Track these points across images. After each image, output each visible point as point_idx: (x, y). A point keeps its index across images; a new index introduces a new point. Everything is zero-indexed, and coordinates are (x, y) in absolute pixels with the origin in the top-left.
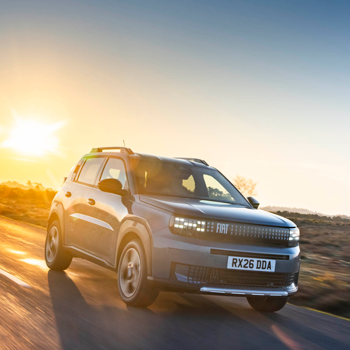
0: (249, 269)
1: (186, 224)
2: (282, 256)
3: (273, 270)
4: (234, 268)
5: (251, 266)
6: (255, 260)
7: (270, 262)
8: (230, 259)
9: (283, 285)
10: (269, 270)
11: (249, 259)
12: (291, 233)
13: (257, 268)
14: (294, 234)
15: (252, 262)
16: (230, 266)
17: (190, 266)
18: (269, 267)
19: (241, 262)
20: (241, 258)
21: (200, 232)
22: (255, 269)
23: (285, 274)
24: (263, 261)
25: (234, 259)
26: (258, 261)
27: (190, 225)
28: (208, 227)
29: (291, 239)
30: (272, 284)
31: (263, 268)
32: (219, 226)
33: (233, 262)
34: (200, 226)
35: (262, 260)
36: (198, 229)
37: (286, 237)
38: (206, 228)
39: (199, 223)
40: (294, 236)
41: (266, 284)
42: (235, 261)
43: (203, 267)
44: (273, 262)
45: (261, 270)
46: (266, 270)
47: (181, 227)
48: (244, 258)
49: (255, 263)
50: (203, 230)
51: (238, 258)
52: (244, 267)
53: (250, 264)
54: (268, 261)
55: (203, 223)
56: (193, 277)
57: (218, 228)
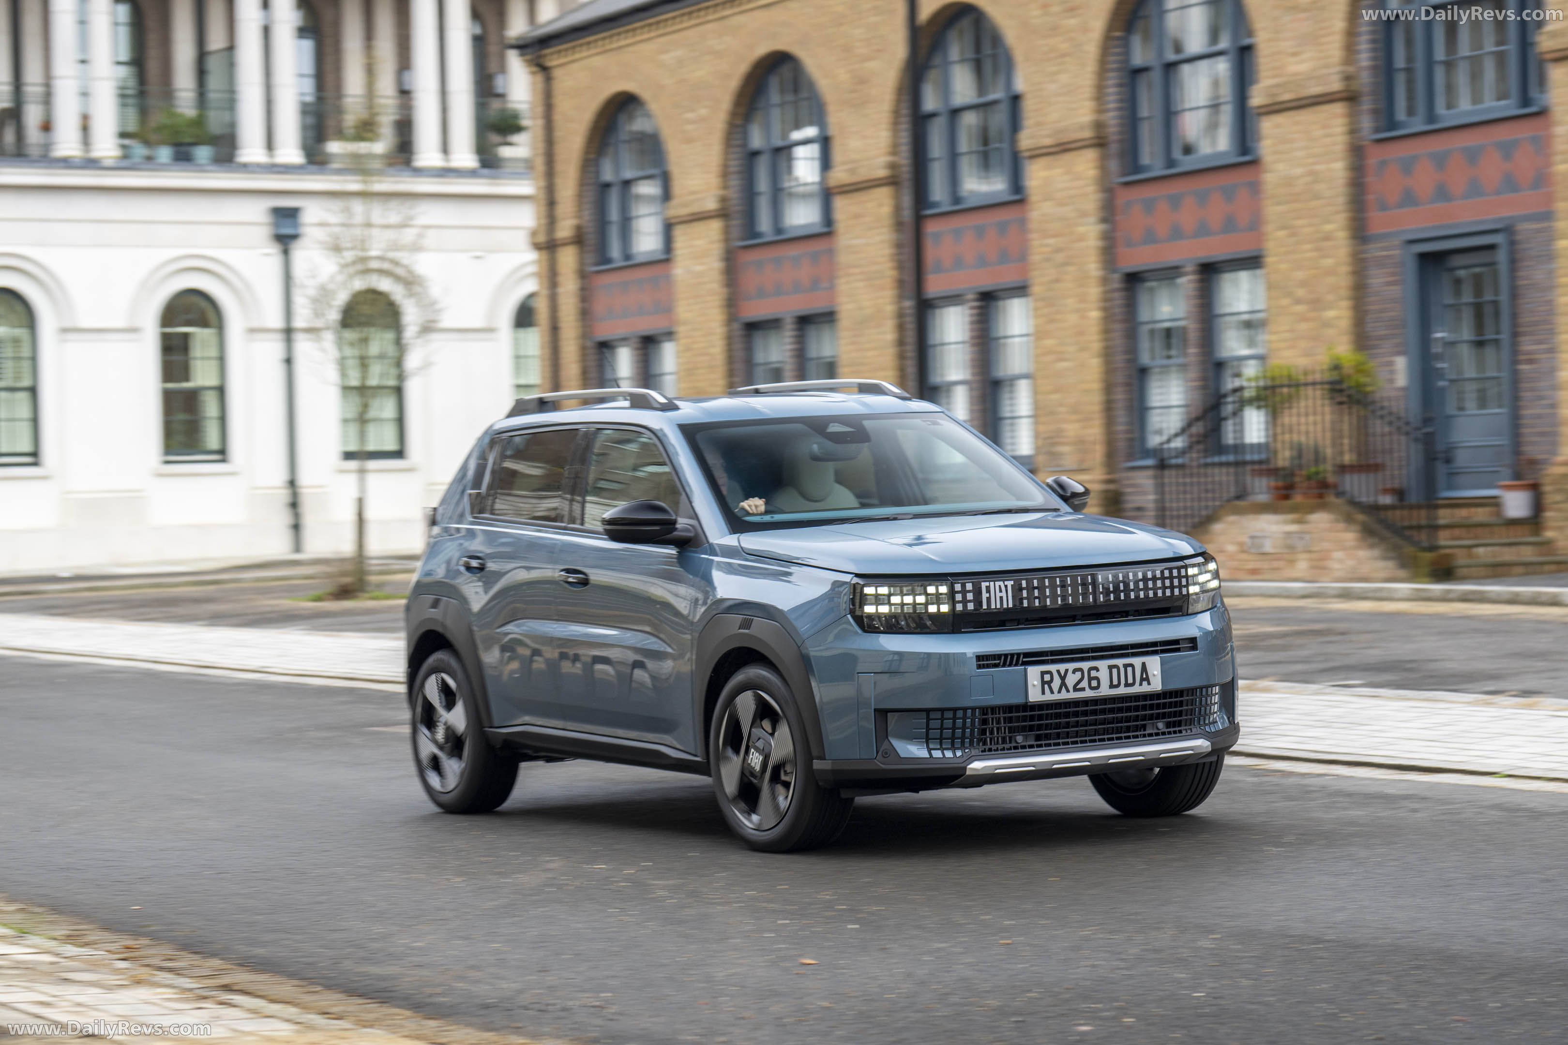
0: (1089, 694)
1: (896, 599)
2: (1176, 642)
3: (1156, 685)
4: (1048, 697)
5: (1094, 683)
6: (1103, 665)
7: (1144, 666)
8: (1034, 673)
9: (1191, 722)
10: (1145, 688)
11: (1085, 665)
12: (1191, 571)
13: (1112, 686)
14: (1200, 573)
15: (1094, 673)
16: (1035, 695)
17: (928, 711)
18: (1145, 678)
19: (1063, 678)
20: (1062, 667)
21: (939, 615)
22: (1105, 691)
23: (1192, 691)
24: (1126, 666)
25: (1043, 673)
26: (1111, 668)
27: (908, 599)
28: (959, 597)
29: (1193, 589)
30: (1161, 725)
31: (1127, 685)
32: (988, 589)
33: (1043, 683)
34: (937, 599)
35: (1120, 662)
36: (932, 609)
37: (1180, 587)
38: (953, 602)
39: (931, 590)
40: (1202, 578)
41: (1144, 727)
42: (1047, 678)
43: (965, 709)
44: (1154, 664)
45: (1122, 690)
46: (1136, 689)
47: (884, 609)
48: (1071, 666)
49: (1103, 675)
50: (945, 608)
51: (1053, 668)
52: (1076, 689)
53: (1090, 679)
54: (1137, 661)
55: (943, 589)
56: (941, 739)
57: (985, 595)
